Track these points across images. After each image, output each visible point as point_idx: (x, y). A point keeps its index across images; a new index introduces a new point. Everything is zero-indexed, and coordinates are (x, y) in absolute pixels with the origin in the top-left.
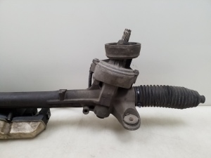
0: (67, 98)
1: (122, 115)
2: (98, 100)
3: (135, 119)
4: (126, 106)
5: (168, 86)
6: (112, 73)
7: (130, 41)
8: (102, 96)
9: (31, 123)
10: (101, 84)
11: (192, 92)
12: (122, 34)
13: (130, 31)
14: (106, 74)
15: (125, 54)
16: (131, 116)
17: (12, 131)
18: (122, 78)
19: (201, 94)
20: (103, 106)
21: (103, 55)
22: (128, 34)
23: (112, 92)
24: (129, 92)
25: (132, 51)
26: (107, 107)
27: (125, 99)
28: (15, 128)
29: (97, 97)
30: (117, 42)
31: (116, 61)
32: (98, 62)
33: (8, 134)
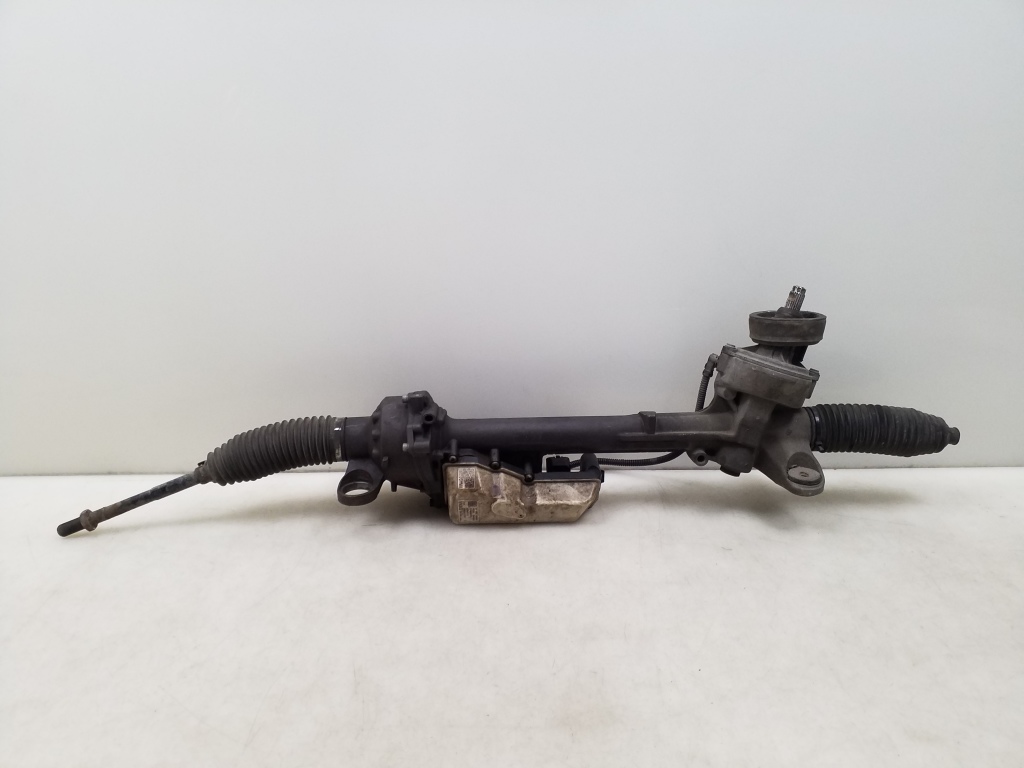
0: (661, 429)
1: (783, 467)
2: (731, 434)
3: (813, 475)
4: (791, 447)
5: (878, 406)
6: (774, 373)
7: (803, 309)
8: (744, 425)
9: (576, 485)
10: (739, 397)
11: (932, 418)
12: (787, 296)
13: (804, 290)
14: (759, 376)
15: (797, 336)
16: (800, 469)
17: (540, 501)
18: (793, 383)
19: (951, 424)
20: (743, 446)
21: (743, 339)
22: (797, 295)
23: (764, 416)
24: (797, 417)
25: (812, 331)
26: (751, 449)
27: (789, 433)
28: (544, 494)
29: (727, 428)
30: (775, 308)
31: (775, 349)
32: (735, 350)
33: (532, 508)
